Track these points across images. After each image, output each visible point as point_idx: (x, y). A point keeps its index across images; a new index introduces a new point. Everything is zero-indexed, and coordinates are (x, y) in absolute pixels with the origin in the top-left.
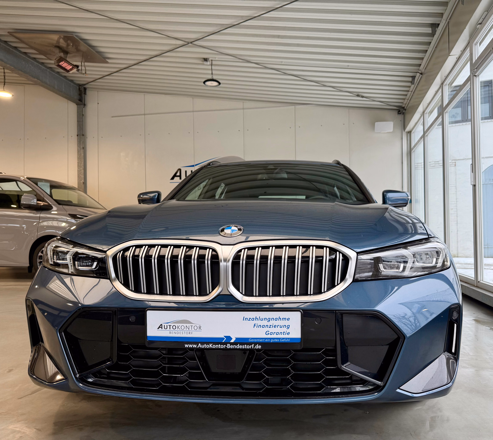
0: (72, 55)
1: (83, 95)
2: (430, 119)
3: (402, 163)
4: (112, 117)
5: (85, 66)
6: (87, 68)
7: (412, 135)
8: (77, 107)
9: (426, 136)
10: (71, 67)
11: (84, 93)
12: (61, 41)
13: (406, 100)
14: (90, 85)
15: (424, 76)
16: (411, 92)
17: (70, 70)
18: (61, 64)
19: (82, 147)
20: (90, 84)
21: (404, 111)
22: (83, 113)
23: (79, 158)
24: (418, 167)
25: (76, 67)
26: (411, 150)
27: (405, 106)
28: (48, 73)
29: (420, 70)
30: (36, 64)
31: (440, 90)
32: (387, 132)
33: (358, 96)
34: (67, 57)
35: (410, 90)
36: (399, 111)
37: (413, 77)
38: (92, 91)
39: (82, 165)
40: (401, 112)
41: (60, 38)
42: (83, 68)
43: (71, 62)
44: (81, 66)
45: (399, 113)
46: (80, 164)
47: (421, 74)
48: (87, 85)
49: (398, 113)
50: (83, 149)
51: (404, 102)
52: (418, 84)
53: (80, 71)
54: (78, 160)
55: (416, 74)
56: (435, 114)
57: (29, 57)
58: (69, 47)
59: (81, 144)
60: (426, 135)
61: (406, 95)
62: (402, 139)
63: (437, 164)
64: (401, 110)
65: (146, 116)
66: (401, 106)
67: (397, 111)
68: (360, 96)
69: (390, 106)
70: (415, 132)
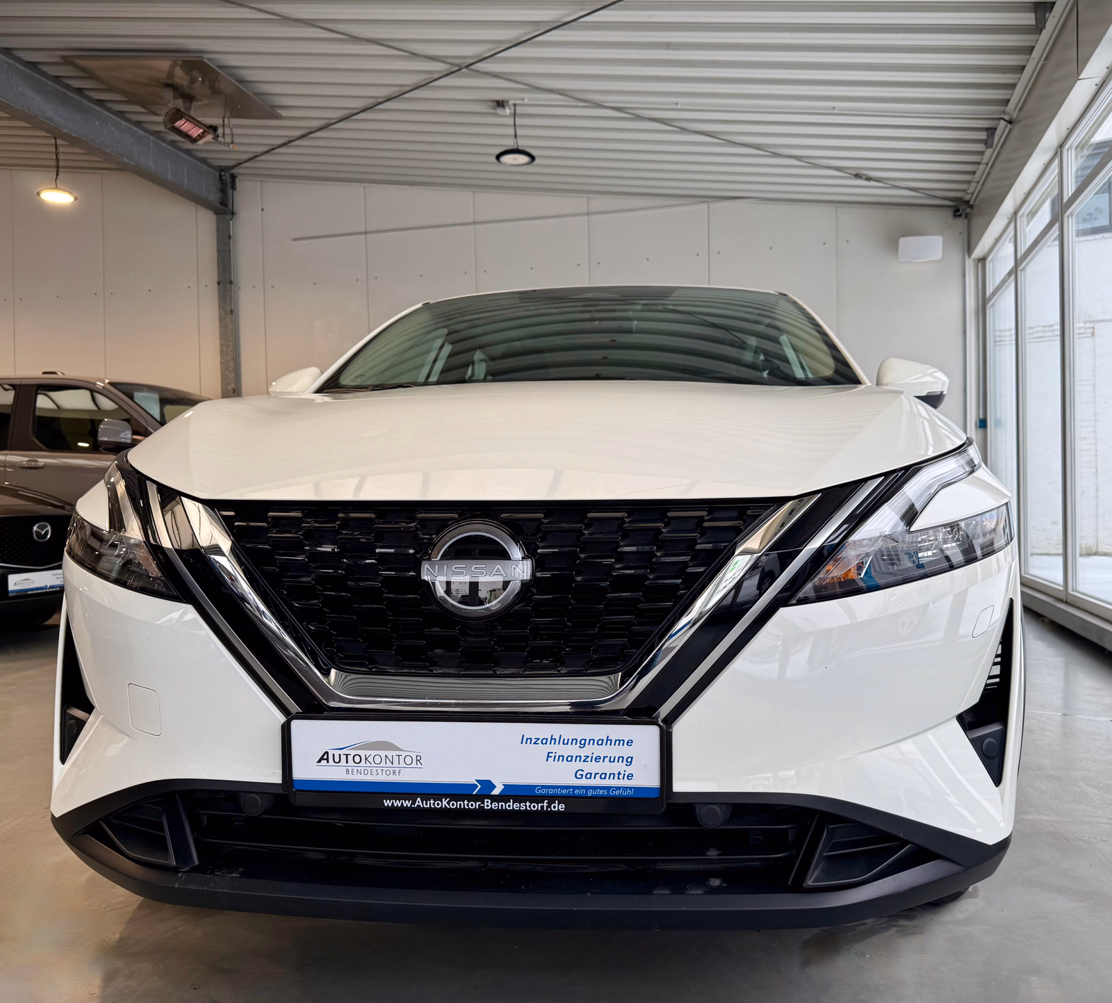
0: (201, 103)
1: (229, 191)
2: (1032, 230)
4: (295, 240)
5: (230, 128)
6: (236, 131)
8: (217, 219)
9: (1021, 270)
10: (201, 131)
11: (230, 186)
12: (178, 72)
13: (973, 185)
14: (244, 168)
15: (1017, 127)
16: (984, 166)
17: (198, 138)
18: (178, 124)
19: (228, 309)
20: (243, 165)
21: (968, 210)
22: (229, 232)
23: (223, 335)
24: (1003, 339)
25: (211, 131)
26: (987, 302)
27: (971, 198)
28: (151, 144)
29: (1008, 114)
30: (125, 126)
31: (1056, 162)
32: (929, 261)
33: (857, 176)
34: (191, 109)
35: (983, 162)
36: (958, 210)
37: (991, 131)
38: (248, 180)
39: (229, 350)
40: (961, 212)
41: (175, 64)
42: (227, 131)
43: (200, 119)
44: (224, 126)
45: (958, 214)
46: (225, 348)
47: (1010, 122)
48: (236, 168)
49: (955, 215)
51: (969, 188)
52: (1001, 147)
53: (220, 139)
54: (221, 339)
55: (997, 122)
56: (1045, 215)
58: (195, 86)
59: (227, 303)
60: (1021, 268)
61: (974, 173)
62: (964, 275)
63: (1050, 331)
64: (962, 207)
65: (368, 236)
66: (961, 198)
67: (953, 210)
68: (863, 177)
69: (936, 197)
70: (995, 260)
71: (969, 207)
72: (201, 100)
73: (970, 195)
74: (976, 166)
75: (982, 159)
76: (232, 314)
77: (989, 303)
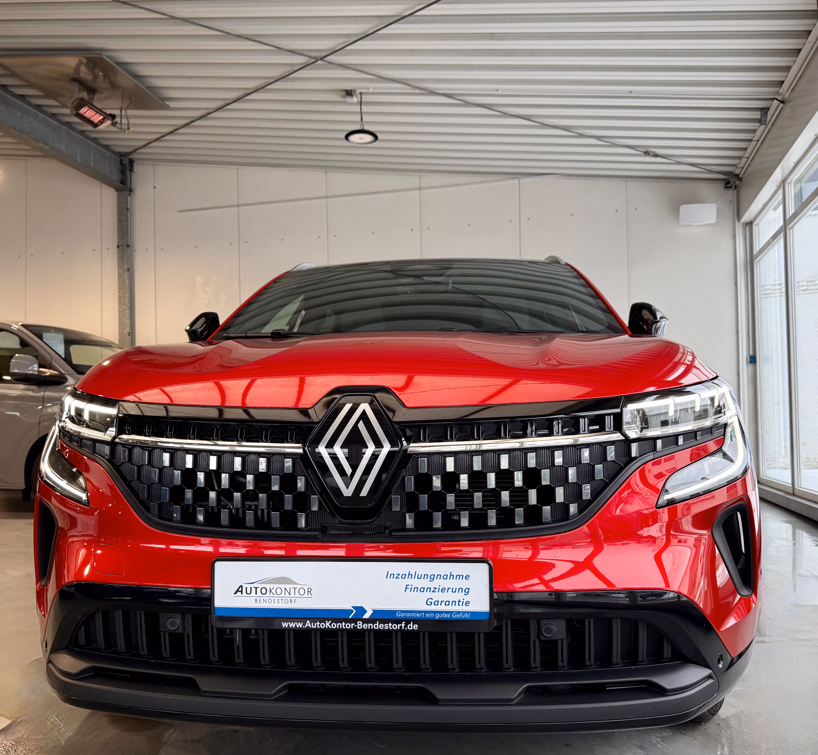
0: (102, 95)
1: (128, 173)
3: (736, 284)
4: (180, 211)
6: (132, 121)
7: (755, 229)
8: (118, 194)
9: (790, 228)
10: (102, 117)
11: (129, 168)
12: (83, 68)
13: (744, 160)
14: (139, 153)
15: (789, 106)
16: (756, 142)
17: (99, 124)
18: (82, 111)
19: (125, 267)
22: (127, 205)
23: (121, 289)
25: (111, 118)
26: (754, 258)
28: (64, 134)
29: (781, 94)
30: (42, 117)
32: (705, 225)
34: (93, 101)
35: (754, 139)
36: (729, 183)
37: (765, 110)
38: (144, 164)
39: (126, 301)
43: (101, 108)
44: (121, 115)
45: (728, 186)
46: (122, 299)
47: (782, 102)
48: (133, 154)
49: (726, 187)
50: (128, 271)
51: (740, 163)
52: (772, 125)
53: (117, 125)
54: (119, 292)
55: (771, 102)
57: (30, 104)
58: (98, 80)
59: (125, 262)
60: (789, 226)
61: (746, 149)
62: (734, 237)
65: (240, 208)
66: (732, 172)
67: (724, 182)
68: (651, 154)
69: (711, 172)
70: (760, 224)
71: (738, 180)
72: (102, 93)
73: (741, 169)
74: (749, 143)
75: (754, 137)
77: (756, 258)
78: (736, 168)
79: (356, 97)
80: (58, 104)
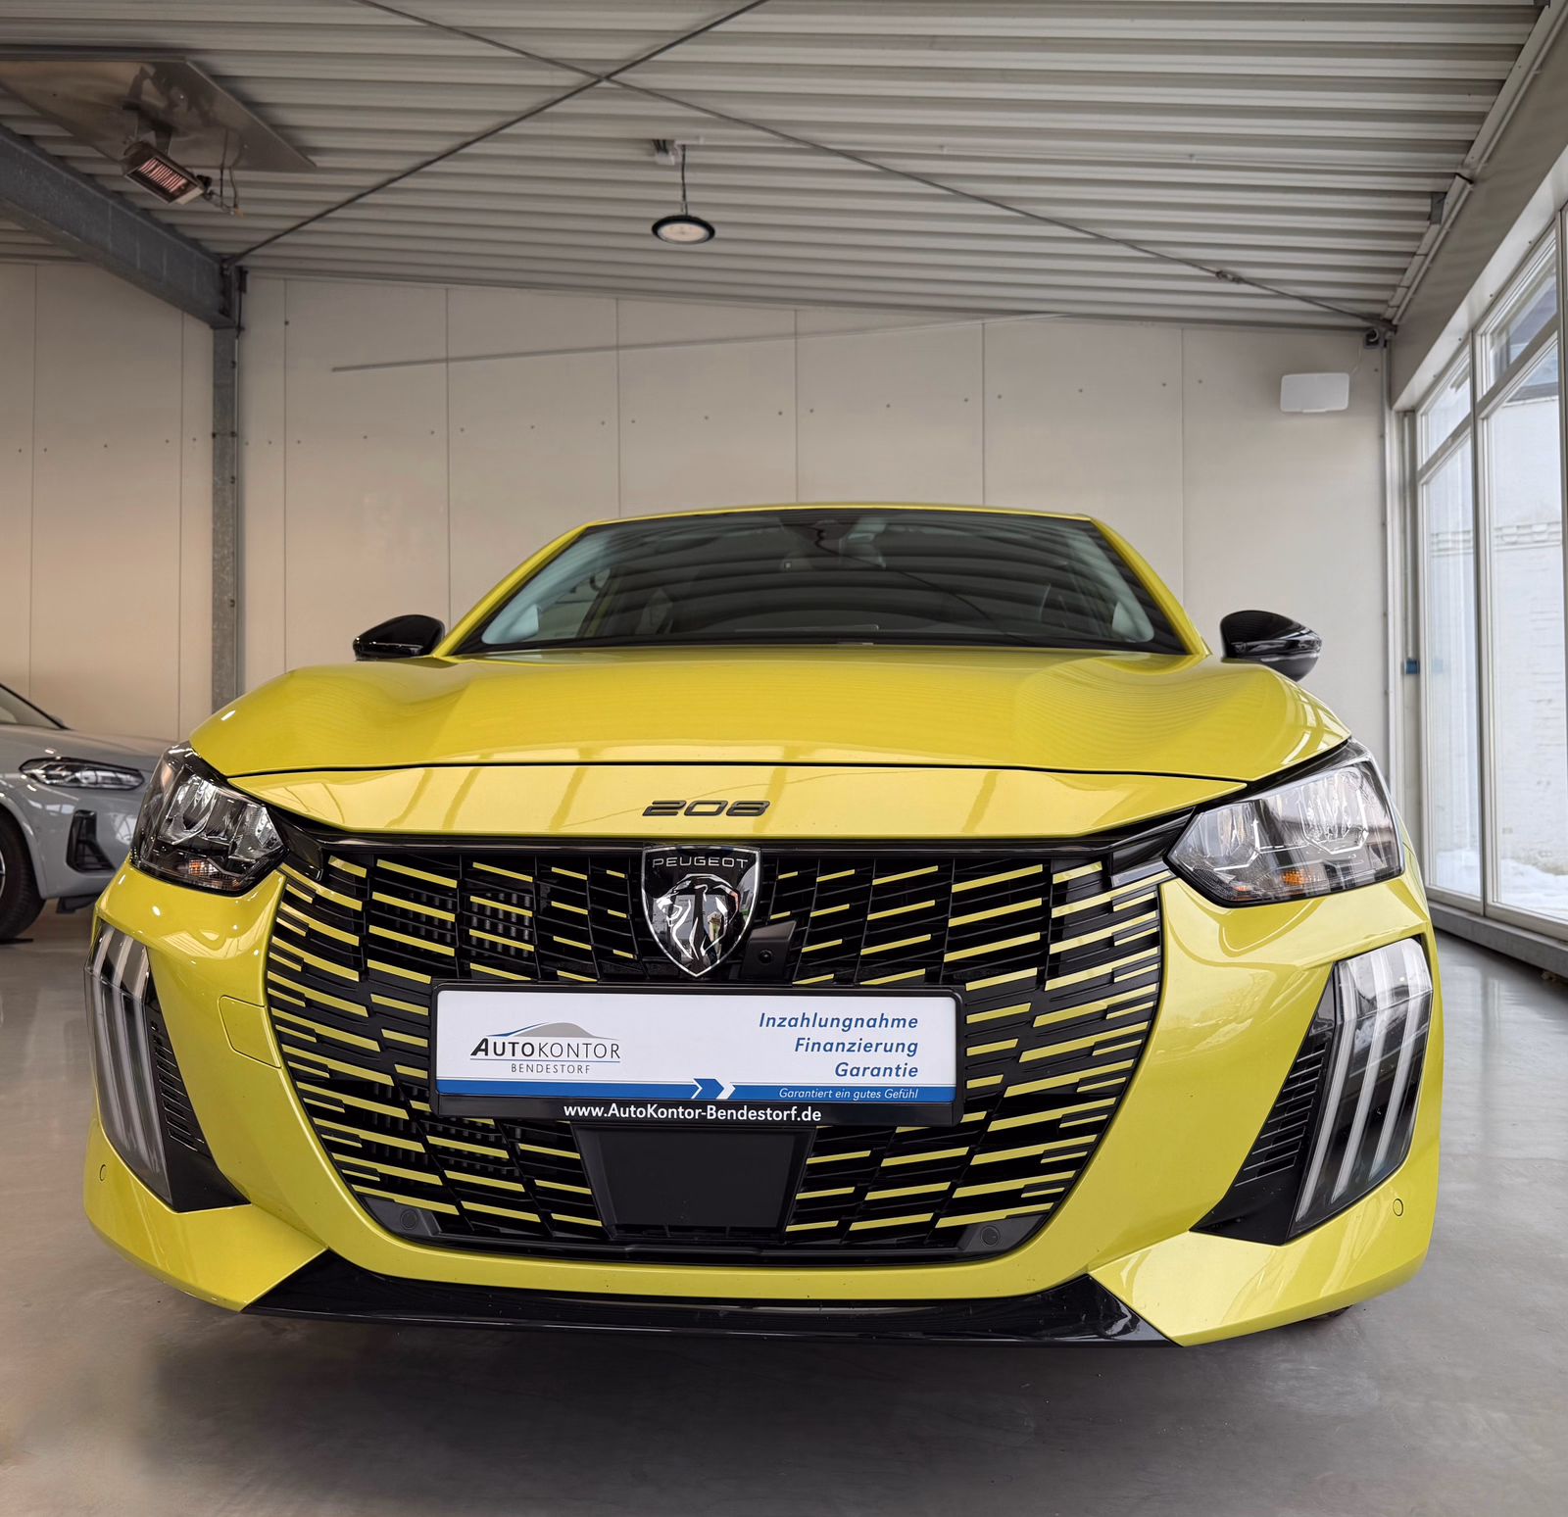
0: (185, 139)
1: (235, 294)
3: (1384, 525)
4: (335, 369)
5: (233, 184)
6: (243, 192)
7: (1421, 421)
8: (215, 335)
9: (1483, 419)
10: (184, 181)
11: (237, 285)
12: (147, 85)
13: (1401, 291)
14: (256, 256)
15: (1481, 189)
16: (1422, 258)
17: (178, 193)
18: (146, 167)
19: (227, 476)
20: (255, 252)
21: (1389, 334)
22: (234, 356)
23: (218, 516)
25: (201, 184)
26: (1417, 478)
27: (1396, 313)
28: (109, 213)
29: (1468, 167)
30: (68, 180)
32: (1328, 412)
33: (1221, 275)
34: (168, 149)
35: (1419, 252)
36: (1375, 335)
37: (1438, 197)
38: (266, 278)
39: (227, 539)
40: (1376, 338)
41: (143, 74)
42: (228, 192)
43: (182, 165)
44: (221, 179)
45: (1372, 340)
46: (220, 536)
47: (1471, 181)
48: (246, 257)
49: (1368, 343)
51: (1393, 296)
52: (1452, 226)
53: (214, 197)
54: (214, 523)
55: (1449, 181)
57: (43, 153)
58: (176, 110)
59: (227, 465)
60: (1481, 416)
61: (1404, 270)
62: (1382, 436)
64: (1380, 330)
65: (452, 365)
66: (1379, 315)
67: (1364, 335)
68: (1229, 276)
69: (1341, 313)
70: (1430, 413)
71: (1390, 330)
72: (184, 134)
73: (1395, 309)
74: (1409, 259)
75: (1419, 247)
76: (233, 482)
77: (1421, 478)
78: (1385, 306)
79: (673, 154)
80: (99, 155)
